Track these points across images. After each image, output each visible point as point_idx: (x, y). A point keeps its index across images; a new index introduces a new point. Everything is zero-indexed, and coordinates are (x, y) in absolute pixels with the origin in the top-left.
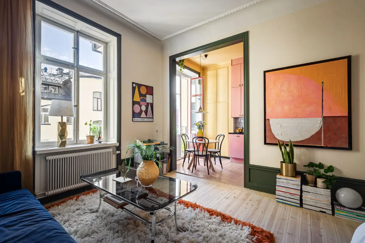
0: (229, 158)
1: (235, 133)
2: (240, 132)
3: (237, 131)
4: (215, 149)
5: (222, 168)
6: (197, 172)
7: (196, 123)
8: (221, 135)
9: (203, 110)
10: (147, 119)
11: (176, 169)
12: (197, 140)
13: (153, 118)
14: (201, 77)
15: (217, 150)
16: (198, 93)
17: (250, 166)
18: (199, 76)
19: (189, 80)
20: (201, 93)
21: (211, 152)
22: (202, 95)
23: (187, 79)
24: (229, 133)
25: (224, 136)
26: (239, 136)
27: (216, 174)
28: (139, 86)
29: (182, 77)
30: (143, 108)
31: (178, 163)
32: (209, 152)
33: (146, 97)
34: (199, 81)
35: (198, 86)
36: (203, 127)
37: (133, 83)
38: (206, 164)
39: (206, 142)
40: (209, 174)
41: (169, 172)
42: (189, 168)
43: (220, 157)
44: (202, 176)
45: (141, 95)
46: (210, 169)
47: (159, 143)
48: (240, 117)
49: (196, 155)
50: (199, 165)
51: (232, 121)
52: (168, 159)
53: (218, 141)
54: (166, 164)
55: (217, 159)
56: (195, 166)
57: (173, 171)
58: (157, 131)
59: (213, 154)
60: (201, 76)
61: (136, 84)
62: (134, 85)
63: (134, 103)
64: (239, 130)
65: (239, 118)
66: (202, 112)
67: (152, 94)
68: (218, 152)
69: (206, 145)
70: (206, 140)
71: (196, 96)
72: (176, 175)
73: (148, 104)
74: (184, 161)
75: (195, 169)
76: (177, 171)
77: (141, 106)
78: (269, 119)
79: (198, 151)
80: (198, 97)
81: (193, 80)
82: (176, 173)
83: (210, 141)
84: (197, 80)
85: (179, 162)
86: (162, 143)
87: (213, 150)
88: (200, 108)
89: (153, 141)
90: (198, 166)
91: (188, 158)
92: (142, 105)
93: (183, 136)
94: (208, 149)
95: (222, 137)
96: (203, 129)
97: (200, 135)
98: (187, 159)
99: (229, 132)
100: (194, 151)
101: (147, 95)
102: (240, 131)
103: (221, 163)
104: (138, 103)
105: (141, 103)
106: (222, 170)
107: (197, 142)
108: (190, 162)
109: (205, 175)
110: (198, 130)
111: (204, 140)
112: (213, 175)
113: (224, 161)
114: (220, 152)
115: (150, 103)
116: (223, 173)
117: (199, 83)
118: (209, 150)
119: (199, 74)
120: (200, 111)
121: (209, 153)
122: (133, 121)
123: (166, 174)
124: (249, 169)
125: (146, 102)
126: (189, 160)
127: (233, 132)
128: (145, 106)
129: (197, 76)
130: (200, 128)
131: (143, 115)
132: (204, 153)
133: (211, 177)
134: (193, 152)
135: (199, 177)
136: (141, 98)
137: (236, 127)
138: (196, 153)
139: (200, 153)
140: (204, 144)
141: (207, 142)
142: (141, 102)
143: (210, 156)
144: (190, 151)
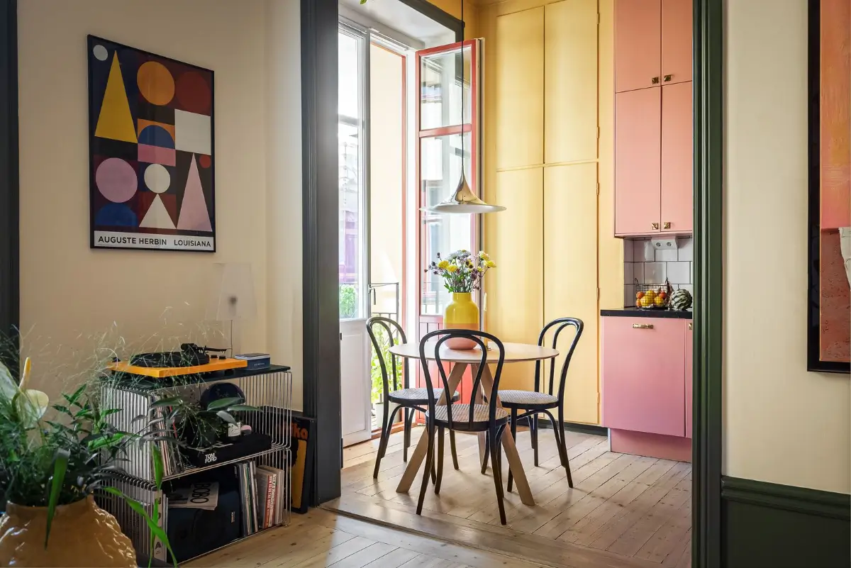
0: (600, 431)
1: (630, 311)
2: (655, 308)
3: (643, 301)
4: (537, 389)
5: (571, 485)
6: (445, 507)
7: (438, 262)
8: (565, 322)
9: (475, 195)
10: (178, 238)
11: (336, 494)
12: (444, 347)
13: (213, 234)
14: (468, 43)
15: (543, 396)
16: (455, 120)
17: (727, 488)
18: (460, 39)
19: (411, 54)
20: (468, 120)
21: (514, 406)
22: (472, 127)
23: (401, 50)
24: (604, 313)
25: (581, 328)
26: (651, 327)
27: (541, 519)
28: (133, 59)
29: (373, 38)
30: (158, 179)
31: (350, 458)
32: (505, 405)
33: (174, 124)
34: (460, 61)
35: (454, 88)
36: (475, 283)
37: (93, 41)
38: (490, 464)
39: (488, 358)
40: (504, 521)
41: (301, 511)
42: (403, 489)
43: (560, 427)
44: (468, 534)
45: (140, 108)
46: (510, 489)
47: (242, 362)
48: (657, 232)
49: (442, 425)
50: (456, 467)
51: (615, 253)
52: (295, 448)
53: (551, 352)
54: (281, 473)
55: (547, 437)
56: (434, 475)
57: (323, 505)
58: (233, 300)
59: (528, 414)
60: (466, 38)
61: (112, 47)
62: (101, 53)
63: (101, 149)
64: (652, 300)
65: (647, 238)
66: (469, 203)
67: (210, 111)
68: (551, 405)
69: (493, 369)
70: (492, 345)
71: (443, 132)
72: (334, 526)
73: (184, 158)
74: (381, 453)
75: (437, 491)
76: (344, 503)
77: (140, 169)
78: (836, 231)
79: (449, 401)
80: (454, 141)
81: (429, 60)
82: (332, 516)
83: (512, 350)
84: (451, 56)
85: (356, 458)
86: (261, 366)
87: (524, 394)
88: (462, 186)
89: (210, 353)
90: (449, 474)
91: (402, 433)
92: (147, 165)
93: (376, 328)
94: (499, 392)
95: (571, 331)
96: (474, 294)
97: (461, 322)
98: (396, 439)
99: (603, 307)
100: (431, 401)
101: (177, 112)
102: (658, 300)
103: (565, 461)
104: (126, 152)
105: (144, 151)
106: (570, 493)
107: (442, 357)
108: (411, 451)
109: (482, 529)
110: (448, 298)
111: (478, 347)
112: (526, 528)
113: (579, 447)
114: (559, 404)
115: (198, 156)
116: (575, 512)
117: (460, 75)
118: (503, 394)
119: (457, 26)
120: (460, 202)
121: (508, 411)
122: (92, 246)
123: (281, 525)
124: (724, 502)
125: (172, 146)
126: (407, 443)
127: (620, 306)
128: (168, 168)
129: (450, 36)
130: (459, 284)
131: (157, 215)
132: (482, 414)
133: (516, 537)
134: (425, 407)
135: (452, 542)
136: (144, 124)
137: (634, 285)
138: (441, 413)
139: (461, 413)
140: (481, 367)
141: (497, 358)
142: (141, 147)
143: (508, 427)
144: (414, 404)
